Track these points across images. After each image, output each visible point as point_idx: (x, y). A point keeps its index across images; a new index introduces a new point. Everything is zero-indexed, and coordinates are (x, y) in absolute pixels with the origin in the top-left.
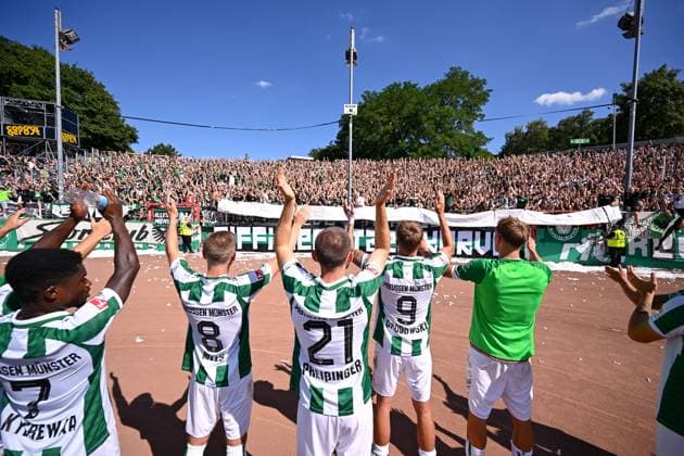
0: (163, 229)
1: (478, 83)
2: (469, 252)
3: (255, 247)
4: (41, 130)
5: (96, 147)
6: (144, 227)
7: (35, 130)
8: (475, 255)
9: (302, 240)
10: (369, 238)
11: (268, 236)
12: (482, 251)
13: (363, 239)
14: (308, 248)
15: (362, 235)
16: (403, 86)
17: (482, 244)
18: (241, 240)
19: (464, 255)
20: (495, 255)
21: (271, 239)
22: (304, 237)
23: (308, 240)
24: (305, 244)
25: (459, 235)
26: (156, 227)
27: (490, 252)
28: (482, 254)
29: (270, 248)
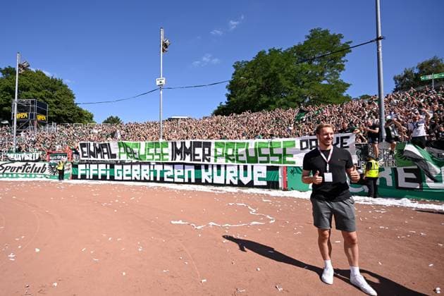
0: (53, 166)
1: (336, 39)
2: (235, 182)
3: (100, 177)
4: (28, 114)
5: (55, 122)
6: (45, 165)
7: (26, 115)
8: (240, 184)
9: (125, 173)
10: (167, 171)
11: (106, 170)
12: (246, 181)
13: (162, 172)
14: (129, 178)
15: (162, 169)
16: (267, 53)
17: (246, 175)
18: (92, 172)
19: (232, 185)
20: (255, 184)
21: (108, 172)
22: (127, 170)
23: (129, 173)
24: (127, 175)
25: (228, 168)
26: (50, 165)
27: (252, 182)
28: (245, 183)
29: (108, 178)
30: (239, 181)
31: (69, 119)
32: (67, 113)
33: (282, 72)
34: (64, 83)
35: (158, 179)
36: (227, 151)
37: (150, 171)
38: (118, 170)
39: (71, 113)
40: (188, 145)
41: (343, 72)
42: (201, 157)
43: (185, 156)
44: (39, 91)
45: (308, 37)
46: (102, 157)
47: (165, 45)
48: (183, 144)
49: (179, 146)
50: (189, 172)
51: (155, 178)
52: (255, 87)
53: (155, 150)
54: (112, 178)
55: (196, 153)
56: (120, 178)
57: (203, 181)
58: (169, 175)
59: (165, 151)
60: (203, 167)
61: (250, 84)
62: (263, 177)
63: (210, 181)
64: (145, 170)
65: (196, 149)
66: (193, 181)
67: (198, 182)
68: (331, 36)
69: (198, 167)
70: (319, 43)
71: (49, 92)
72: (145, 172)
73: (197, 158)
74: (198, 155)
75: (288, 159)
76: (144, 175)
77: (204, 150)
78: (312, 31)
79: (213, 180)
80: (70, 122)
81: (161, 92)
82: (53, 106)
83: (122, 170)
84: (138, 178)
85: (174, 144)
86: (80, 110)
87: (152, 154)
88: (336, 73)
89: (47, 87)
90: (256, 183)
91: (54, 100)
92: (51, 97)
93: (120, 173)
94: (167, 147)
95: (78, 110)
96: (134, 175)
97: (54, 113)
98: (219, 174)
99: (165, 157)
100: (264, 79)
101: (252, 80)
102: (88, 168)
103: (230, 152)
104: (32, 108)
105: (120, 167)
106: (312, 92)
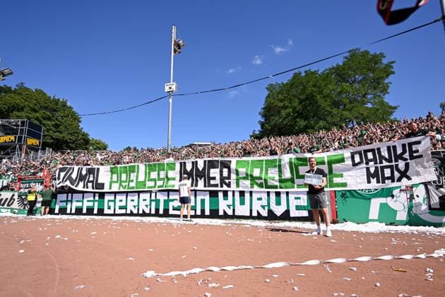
0: (23, 197)
1: (376, 59)
2: (264, 213)
3: (84, 211)
4: (15, 137)
5: (50, 148)
6: (13, 195)
7: (12, 138)
8: (272, 216)
9: (118, 204)
10: (173, 200)
11: (94, 201)
12: (279, 211)
13: (167, 202)
14: (123, 211)
15: (166, 198)
16: (303, 74)
17: (278, 203)
18: (75, 204)
19: (259, 217)
20: (292, 215)
21: (96, 204)
22: (121, 201)
23: (123, 204)
24: (121, 208)
25: (254, 195)
26: (20, 196)
27: (287, 212)
28: (279, 214)
29: (95, 212)
30: (270, 212)
31: (70, 145)
32: (68, 138)
33: (321, 93)
34: (68, 104)
35: (161, 212)
36: (252, 171)
37: (151, 201)
38: (109, 201)
39: (73, 138)
40: (201, 166)
41: (387, 95)
42: (218, 181)
43: (197, 181)
44: (35, 111)
45: (346, 58)
46: (86, 186)
47: (178, 46)
48: (195, 164)
49: (189, 167)
50: (203, 201)
51: (157, 210)
52: (291, 110)
53: (159, 175)
54: (101, 212)
55: (212, 175)
56: (111, 212)
57: (221, 213)
58: (176, 206)
59: (171, 174)
60: (221, 195)
61: (285, 107)
62: (303, 204)
63: (230, 212)
64: (145, 200)
65: (212, 170)
66: (207, 213)
67: (214, 214)
68: (371, 55)
69: (214, 194)
70: (359, 63)
71: (48, 113)
72: (144, 203)
73: (212, 182)
74: (214, 178)
75: (336, 180)
76: (143, 207)
77: (221, 172)
78: (350, 51)
79: (234, 211)
80: (71, 149)
81: (171, 100)
82: (50, 129)
83: (114, 201)
84: (135, 211)
85: (183, 165)
86: (85, 135)
87: (155, 180)
88: (380, 96)
89: (46, 108)
90: (294, 213)
91: (53, 123)
92: (49, 119)
93: (112, 204)
94: (174, 169)
95: (83, 135)
96: (130, 208)
97: (52, 138)
98: (242, 203)
99: (171, 183)
100: (301, 101)
101: (287, 103)
102: (70, 199)
103: (256, 173)
104: (22, 130)
105: (112, 197)
106: (356, 114)
